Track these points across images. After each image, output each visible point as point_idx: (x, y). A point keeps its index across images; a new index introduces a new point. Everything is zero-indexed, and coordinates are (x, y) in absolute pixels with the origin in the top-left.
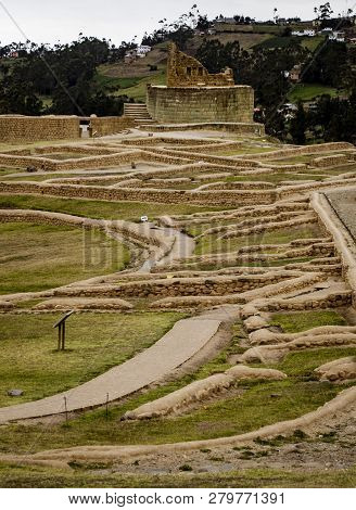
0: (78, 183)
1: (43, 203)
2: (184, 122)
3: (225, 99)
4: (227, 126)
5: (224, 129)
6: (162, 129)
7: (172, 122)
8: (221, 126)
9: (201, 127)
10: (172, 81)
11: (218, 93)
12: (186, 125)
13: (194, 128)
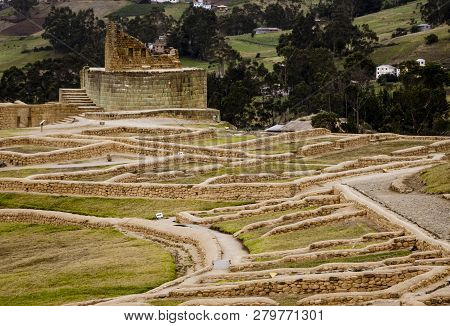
0: (62, 178)
1: (32, 201)
2: (135, 109)
3: (180, 82)
4: (184, 113)
5: (181, 116)
6: (112, 117)
7: (122, 109)
8: (178, 113)
9: (156, 114)
10: (115, 64)
11: (172, 77)
12: (138, 112)
13: (149, 115)
